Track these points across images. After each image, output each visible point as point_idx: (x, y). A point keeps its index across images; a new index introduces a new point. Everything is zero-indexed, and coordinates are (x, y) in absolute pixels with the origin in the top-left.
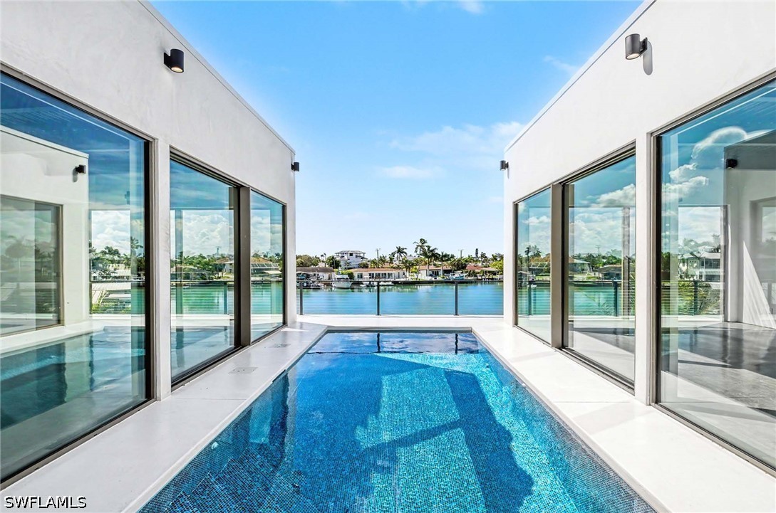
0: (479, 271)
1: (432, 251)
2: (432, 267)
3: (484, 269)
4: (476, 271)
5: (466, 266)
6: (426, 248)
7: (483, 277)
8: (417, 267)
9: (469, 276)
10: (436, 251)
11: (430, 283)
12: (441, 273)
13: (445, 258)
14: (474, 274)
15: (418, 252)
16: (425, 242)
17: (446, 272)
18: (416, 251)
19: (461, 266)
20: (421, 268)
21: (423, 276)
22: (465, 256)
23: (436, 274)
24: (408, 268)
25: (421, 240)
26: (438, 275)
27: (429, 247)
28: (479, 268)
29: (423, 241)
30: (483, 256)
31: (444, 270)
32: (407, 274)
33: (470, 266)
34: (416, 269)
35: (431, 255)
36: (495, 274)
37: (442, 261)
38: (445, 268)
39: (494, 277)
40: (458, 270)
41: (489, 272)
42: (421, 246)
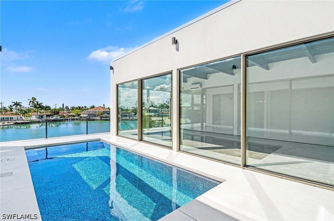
0: (66, 115)
1: (39, 104)
2: (39, 113)
3: (68, 114)
4: (65, 115)
5: (59, 112)
6: (36, 103)
7: (68, 118)
8: (30, 114)
9: (61, 117)
10: (42, 105)
11: (39, 122)
12: (45, 116)
13: (48, 108)
14: (64, 116)
15: (31, 105)
16: (35, 99)
17: (48, 116)
18: (29, 104)
19: (56, 112)
20: (33, 114)
21: (34, 118)
22: (58, 107)
23: (42, 117)
24: (23, 114)
25: (32, 98)
26: (43, 117)
27: (37, 102)
28: (65, 113)
29: (34, 99)
30: (67, 108)
31: (46, 115)
32: (23, 118)
33: (61, 113)
34: (29, 114)
35: (39, 106)
36: (74, 116)
37: (46, 109)
38: (47, 114)
39: (74, 118)
40: (54, 115)
41: (71, 115)
42: (33, 102)
